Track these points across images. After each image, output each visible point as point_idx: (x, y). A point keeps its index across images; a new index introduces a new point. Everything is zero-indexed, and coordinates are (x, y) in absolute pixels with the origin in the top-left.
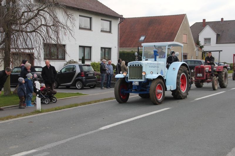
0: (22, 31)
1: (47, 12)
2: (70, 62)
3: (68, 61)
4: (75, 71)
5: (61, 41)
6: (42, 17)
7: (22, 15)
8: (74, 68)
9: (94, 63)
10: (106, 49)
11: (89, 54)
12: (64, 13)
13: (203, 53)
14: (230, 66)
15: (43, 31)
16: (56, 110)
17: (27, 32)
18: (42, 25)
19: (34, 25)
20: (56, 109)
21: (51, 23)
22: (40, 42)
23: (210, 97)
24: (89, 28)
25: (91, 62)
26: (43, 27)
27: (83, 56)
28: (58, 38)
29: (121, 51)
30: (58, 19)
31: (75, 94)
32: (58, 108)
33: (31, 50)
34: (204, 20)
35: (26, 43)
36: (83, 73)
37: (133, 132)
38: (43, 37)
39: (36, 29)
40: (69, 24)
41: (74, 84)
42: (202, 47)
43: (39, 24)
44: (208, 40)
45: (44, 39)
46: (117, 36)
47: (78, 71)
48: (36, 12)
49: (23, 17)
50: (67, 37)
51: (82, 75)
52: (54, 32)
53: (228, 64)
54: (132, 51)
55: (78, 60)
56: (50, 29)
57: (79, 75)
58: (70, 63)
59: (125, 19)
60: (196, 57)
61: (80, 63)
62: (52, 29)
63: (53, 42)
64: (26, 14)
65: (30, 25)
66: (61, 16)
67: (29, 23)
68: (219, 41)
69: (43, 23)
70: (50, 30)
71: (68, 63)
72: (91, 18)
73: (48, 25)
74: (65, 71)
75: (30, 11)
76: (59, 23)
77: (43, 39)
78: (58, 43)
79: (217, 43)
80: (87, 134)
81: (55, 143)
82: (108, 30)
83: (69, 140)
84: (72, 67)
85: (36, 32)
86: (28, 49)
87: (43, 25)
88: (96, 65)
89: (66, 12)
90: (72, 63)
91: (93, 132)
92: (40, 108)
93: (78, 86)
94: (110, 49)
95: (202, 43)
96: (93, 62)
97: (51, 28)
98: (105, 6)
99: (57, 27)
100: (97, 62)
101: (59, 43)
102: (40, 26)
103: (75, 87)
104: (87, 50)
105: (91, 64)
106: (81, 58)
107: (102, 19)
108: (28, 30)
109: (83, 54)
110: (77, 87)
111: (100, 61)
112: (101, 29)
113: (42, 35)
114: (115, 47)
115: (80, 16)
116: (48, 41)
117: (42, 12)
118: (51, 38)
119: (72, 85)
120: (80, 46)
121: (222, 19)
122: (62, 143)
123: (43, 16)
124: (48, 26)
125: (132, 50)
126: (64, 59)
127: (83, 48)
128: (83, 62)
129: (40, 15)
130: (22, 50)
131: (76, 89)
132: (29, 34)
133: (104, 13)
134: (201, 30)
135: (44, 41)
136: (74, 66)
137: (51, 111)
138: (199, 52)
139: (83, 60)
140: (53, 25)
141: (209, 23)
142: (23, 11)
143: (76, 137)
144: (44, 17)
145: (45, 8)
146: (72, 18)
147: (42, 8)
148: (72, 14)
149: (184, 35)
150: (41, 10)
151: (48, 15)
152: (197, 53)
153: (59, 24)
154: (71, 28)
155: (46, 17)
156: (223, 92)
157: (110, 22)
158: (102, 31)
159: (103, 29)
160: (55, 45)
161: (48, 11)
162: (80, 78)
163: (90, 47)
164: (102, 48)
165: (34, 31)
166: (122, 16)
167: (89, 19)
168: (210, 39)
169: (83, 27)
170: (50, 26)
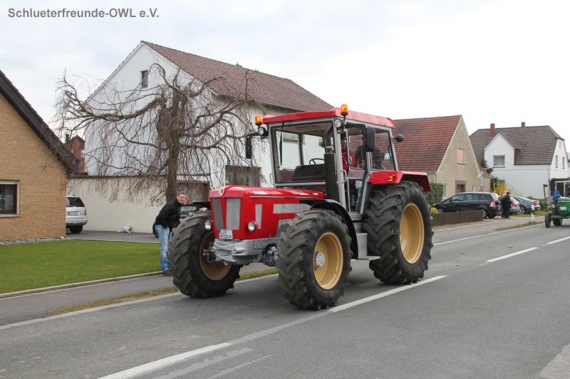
0: (196, 147)
1: (236, 115)
5: (258, 161)
6: (227, 124)
7: (197, 122)
13: (492, 180)
14: (540, 204)
15: (229, 146)
17: (202, 148)
18: (226, 136)
19: (214, 137)
21: (241, 133)
22: (222, 164)
23: (512, 257)
26: (228, 139)
33: (209, 177)
34: (493, 125)
35: (200, 166)
38: (228, 155)
39: (218, 143)
42: (489, 171)
43: (223, 135)
44: (499, 159)
45: (230, 159)
48: (218, 115)
49: (198, 125)
56: (239, 142)
60: (481, 187)
63: (244, 164)
64: (202, 119)
65: (207, 137)
67: (206, 134)
68: (518, 161)
69: (229, 133)
70: (240, 144)
73: (237, 136)
75: (209, 115)
77: (228, 159)
78: (252, 165)
79: (515, 164)
85: (218, 147)
86: (204, 175)
87: (229, 136)
95: (490, 164)
97: (241, 141)
101: (254, 164)
102: (224, 138)
108: (205, 146)
113: (227, 153)
116: (236, 163)
117: (228, 115)
118: (240, 156)
121: (523, 124)
123: (229, 122)
124: (236, 138)
129: (225, 120)
130: (195, 178)
132: (205, 150)
134: (487, 142)
135: (230, 161)
138: (485, 179)
141: (501, 131)
142: (197, 115)
144: (231, 124)
145: (231, 109)
147: (227, 109)
149: (459, 151)
150: (227, 112)
151: (237, 119)
152: (482, 181)
155: (234, 123)
156: (535, 248)
160: (248, 168)
165: (214, 146)
168: (502, 158)
170: (239, 138)
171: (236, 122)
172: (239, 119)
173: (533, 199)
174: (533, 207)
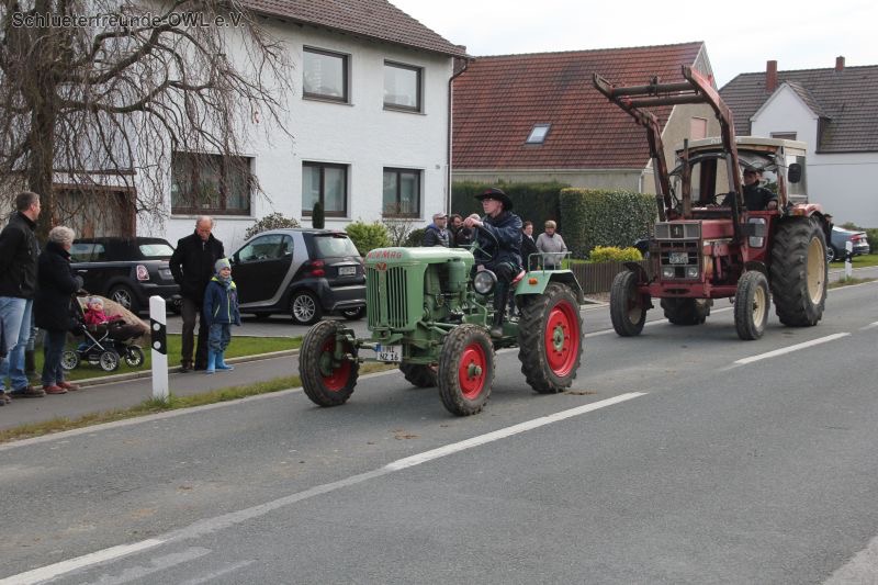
0: (95, 109)
1: (188, 36)
2: (269, 222)
3: (260, 219)
4: (290, 257)
5: (240, 144)
6: (168, 55)
7: (96, 48)
8: (284, 246)
9: (360, 226)
10: (403, 175)
11: (338, 194)
12: (249, 39)
14: (869, 240)
15: (174, 108)
16: (223, 398)
17: (112, 111)
18: (167, 83)
19: (139, 85)
20: (223, 395)
21: (203, 77)
22: (160, 148)
23: (791, 354)
24: (341, 95)
25: (348, 224)
26: (171, 91)
27: (317, 198)
28: (227, 131)
29: (460, 180)
30: (229, 60)
31: (290, 340)
32: (230, 393)
33: (128, 178)
34: (772, 65)
35: (108, 150)
36: (319, 264)
37: (508, 479)
38: (173, 127)
39: (148, 99)
40: (268, 81)
41: (285, 306)
43: (159, 80)
45: (178, 137)
46: (446, 127)
47: (300, 254)
48: (147, 34)
49: (99, 56)
50: (262, 128)
51: (316, 272)
52: (212, 111)
53: (862, 230)
54: (501, 182)
55: (298, 216)
56: (198, 99)
57: (306, 269)
58: (269, 227)
59: (473, 60)
61: (308, 225)
62: (206, 99)
63: (210, 148)
64: (109, 42)
65: (123, 85)
66: (238, 50)
67: (119, 77)
68: (827, 140)
69: (174, 76)
70: (199, 103)
71: (260, 224)
72: (346, 59)
73: (191, 83)
74: (253, 257)
75: (126, 33)
76: (233, 75)
77: (174, 138)
78: (227, 150)
79: (818, 152)
80: (341, 484)
81: (228, 515)
82: (412, 102)
83: (276, 504)
84: (279, 240)
85: (149, 109)
86: (117, 172)
87: (174, 84)
88: (366, 234)
89: (256, 37)
90: (276, 227)
91: (362, 477)
92: (167, 393)
93: (302, 311)
94: (418, 173)
96: (354, 223)
97: (201, 96)
98: (399, 12)
99: (225, 90)
100: (368, 223)
101: (232, 149)
102: (162, 88)
103: (290, 317)
104: (331, 177)
105: (348, 229)
106: (311, 209)
107: (387, 63)
108: (119, 104)
109: (317, 192)
110: (297, 315)
111: (379, 217)
112: (386, 97)
113: (169, 122)
114: (438, 167)
115: (306, 49)
116: (192, 146)
117: (169, 34)
118: (201, 131)
119: (278, 309)
120: (306, 164)
121: (840, 60)
122: (252, 518)
123: (171, 51)
124: (192, 89)
125: (502, 178)
126: (246, 210)
127: (316, 168)
128: (318, 223)
129: (164, 47)
130: (96, 179)
131: (294, 322)
132: (119, 116)
133: (394, 37)
134: (759, 102)
135: (177, 142)
136: (284, 236)
137: (206, 404)
139: (318, 215)
140: (210, 85)
141: (790, 76)
142: (98, 31)
143: (304, 495)
144: (177, 55)
146: (279, 56)
148: (281, 44)
149: (693, 121)
150: (167, 28)
151: (192, 45)
153: (234, 83)
154: (275, 95)
155: (184, 55)
156: (842, 334)
157: (420, 71)
158: (389, 106)
159: (394, 97)
160: (219, 158)
161: (189, 32)
162: (307, 281)
163: (344, 168)
164: (386, 170)
165: (139, 107)
166: (464, 48)
167: (339, 61)
168: (791, 137)
169: (316, 89)
170: (198, 89)
171: (189, 52)
172: (196, 44)
173: (855, 229)
174: (849, 247)
